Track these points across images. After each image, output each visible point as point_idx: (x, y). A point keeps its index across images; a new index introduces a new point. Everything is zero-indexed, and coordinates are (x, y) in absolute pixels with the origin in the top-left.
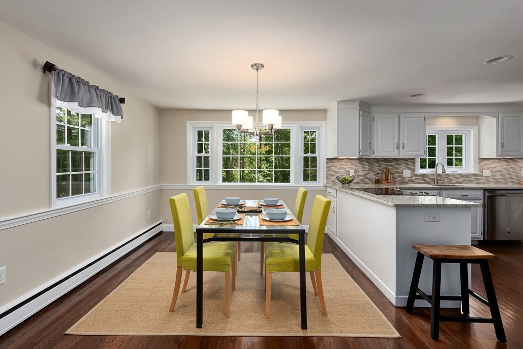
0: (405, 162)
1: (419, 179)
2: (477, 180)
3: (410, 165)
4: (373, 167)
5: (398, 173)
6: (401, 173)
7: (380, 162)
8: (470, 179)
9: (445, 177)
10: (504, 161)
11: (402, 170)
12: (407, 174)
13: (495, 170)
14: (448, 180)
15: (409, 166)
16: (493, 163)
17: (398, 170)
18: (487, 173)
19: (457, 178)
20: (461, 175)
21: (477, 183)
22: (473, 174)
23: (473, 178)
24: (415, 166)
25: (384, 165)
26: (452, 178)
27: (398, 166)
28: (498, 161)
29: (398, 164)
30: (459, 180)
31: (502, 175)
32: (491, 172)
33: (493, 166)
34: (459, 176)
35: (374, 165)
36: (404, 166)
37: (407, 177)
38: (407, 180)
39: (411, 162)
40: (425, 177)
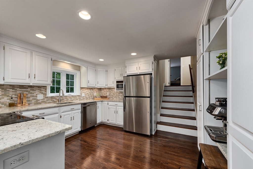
0: (39, 89)
1: (49, 100)
2: (80, 98)
3: (42, 91)
4: (7, 92)
5: (33, 96)
6: (35, 97)
7: (15, 88)
8: (77, 98)
9: (65, 98)
10: (89, 89)
11: (37, 95)
12: (40, 97)
13: (86, 93)
14: (66, 99)
15: (42, 92)
16: (85, 90)
17: (33, 95)
18: (83, 95)
19: (71, 98)
20: (72, 96)
21: (80, 100)
22: (78, 96)
23: (78, 97)
24: (46, 92)
25: (20, 91)
26: (68, 98)
27: (34, 92)
28: (87, 89)
29: (33, 90)
30: (72, 99)
31: (88, 95)
32: (85, 94)
33: (85, 91)
34: (72, 97)
35: (9, 91)
36: (38, 92)
37: (40, 99)
38: (40, 101)
39: (43, 89)
40: (54, 99)
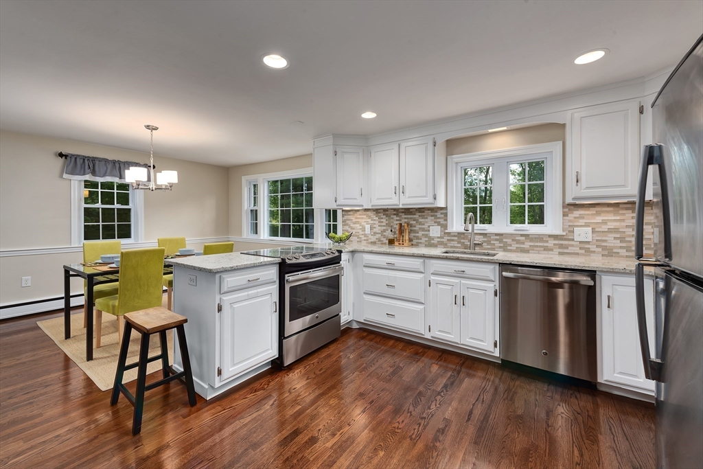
0: (432, 214)
1: (453, 240)
2: (561, 246)
3: (439, 218)
4: (391, 220)
5: (423, 230)
6: (426, 231)
7: (400, 214)
8: (546, 244)
9: (496, 240)
10: (627, 209)
11: (429, 226)
12: (435, 231)
13: (604, 228)
14: (502, 245)
15: (439, 220)
16: (598, 214)
17: (423, 226)
18: (583, 234)
19: (518, 242)
20: (527, 236)
21: (560, 254)
22: (550, 236)
23: (551, 243)
24: (446, 220)
25: (405, 218)
26: (509, 241)
27: (423, 220)
28: (611, 209)
29: (423, 217)
30: (522, 246)
31: (622, 240)
32: (594, 231)
33: (599, 219)
34: (523, 238)
35: (393, 218)
36: (432, 220)
37: (435, 237)
38: (435, 241)
39: (441, 214)
40: (464, 239)
